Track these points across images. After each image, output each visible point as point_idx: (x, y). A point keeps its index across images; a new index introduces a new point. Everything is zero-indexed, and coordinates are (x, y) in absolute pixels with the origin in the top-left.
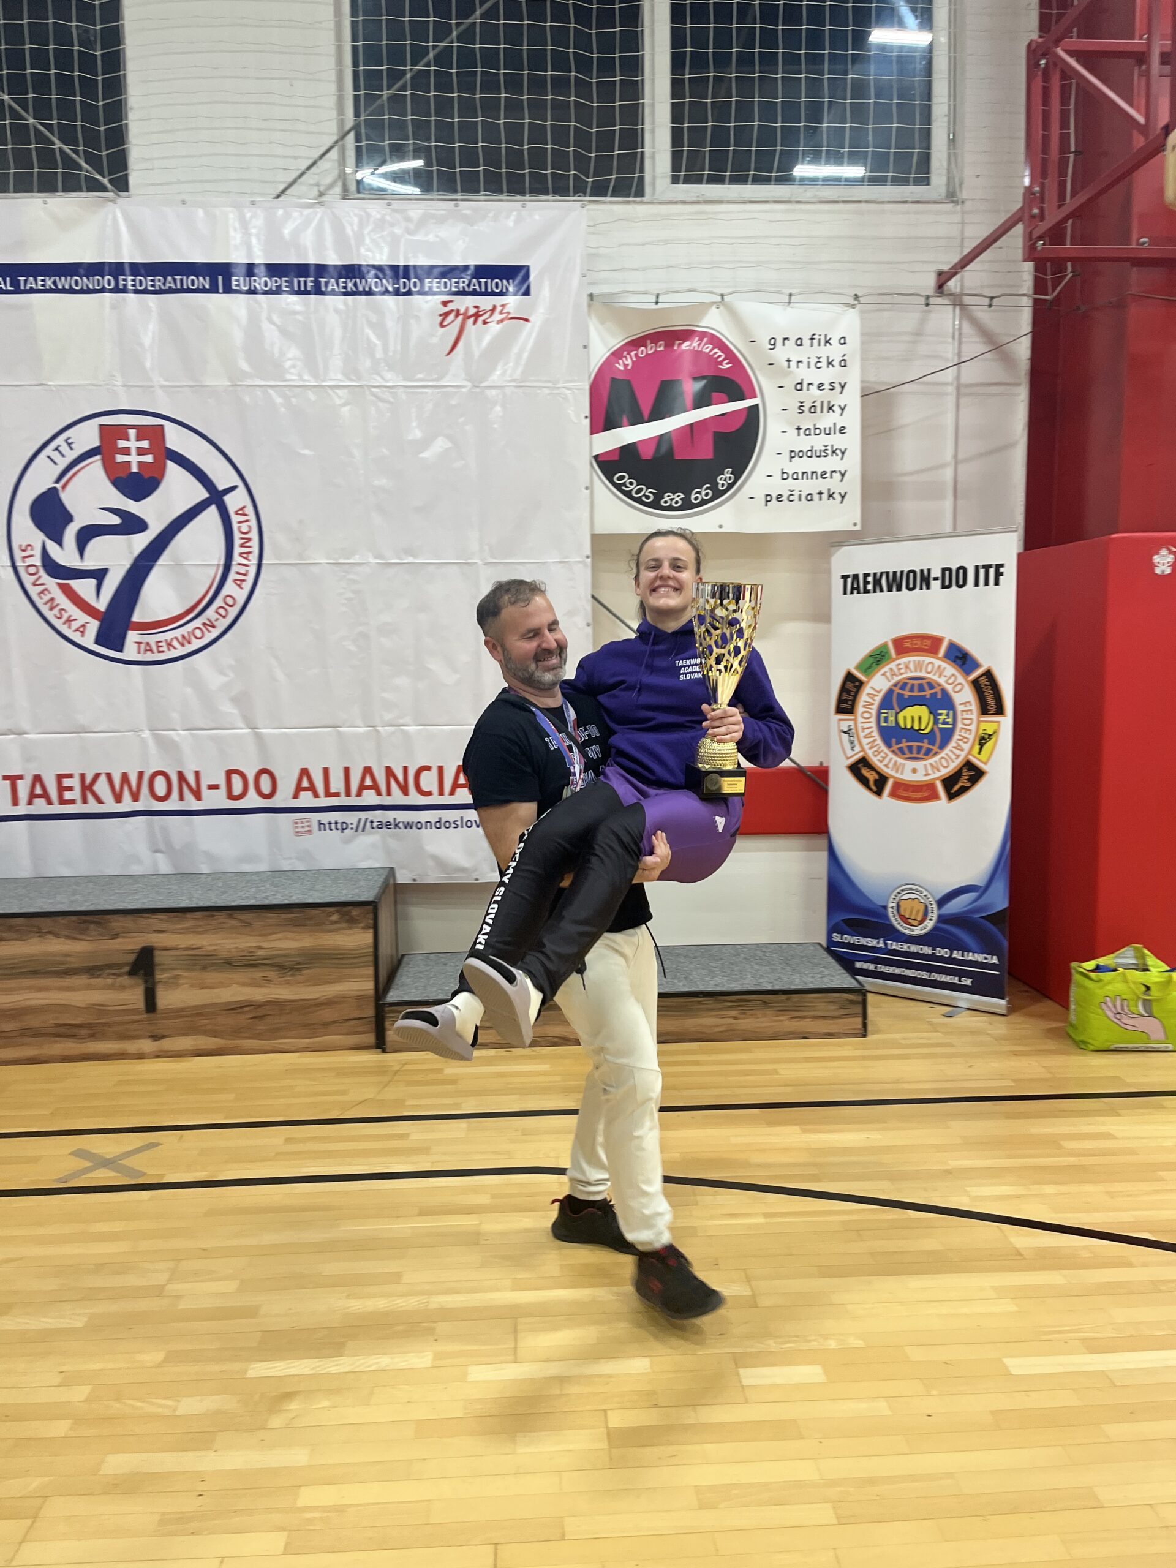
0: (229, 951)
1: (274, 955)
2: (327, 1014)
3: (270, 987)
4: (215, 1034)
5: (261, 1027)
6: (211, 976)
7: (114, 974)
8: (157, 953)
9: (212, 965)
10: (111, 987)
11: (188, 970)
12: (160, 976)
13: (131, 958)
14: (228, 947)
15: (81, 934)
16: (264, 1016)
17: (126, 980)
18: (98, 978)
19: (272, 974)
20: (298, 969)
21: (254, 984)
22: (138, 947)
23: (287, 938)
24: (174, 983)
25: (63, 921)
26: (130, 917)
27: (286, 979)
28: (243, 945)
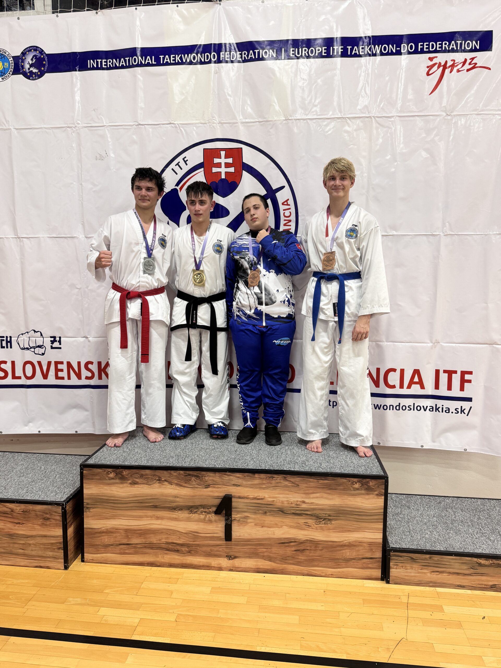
0: (282, 502)
1: (312, 508)
2: (348, 553)
3: (308, 530)
4: (270, 559)
5: (302, 557)
6: (269, 519)
7: (205, 512)
8: (233, 500)
9: (270, 511)
10: (204, 521)
11: (255, 513)
12: (234, 516)
13: (217, 502)
14: (281, 499)
15: (186, 483)
16: (304, 550)
17: (213, 517)
18: (194, 513)
19: (311, 521)
20: (329, 520)
21: (299, 527)
22: (222, 494)
23: (322, 497)
24: (244, 521)
25: (175, 474)
26: (217, 474)
27: (320, 525)
28: (292, 500)
